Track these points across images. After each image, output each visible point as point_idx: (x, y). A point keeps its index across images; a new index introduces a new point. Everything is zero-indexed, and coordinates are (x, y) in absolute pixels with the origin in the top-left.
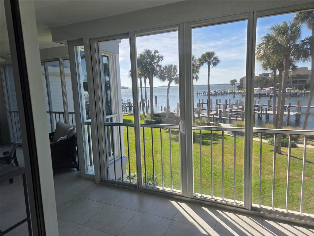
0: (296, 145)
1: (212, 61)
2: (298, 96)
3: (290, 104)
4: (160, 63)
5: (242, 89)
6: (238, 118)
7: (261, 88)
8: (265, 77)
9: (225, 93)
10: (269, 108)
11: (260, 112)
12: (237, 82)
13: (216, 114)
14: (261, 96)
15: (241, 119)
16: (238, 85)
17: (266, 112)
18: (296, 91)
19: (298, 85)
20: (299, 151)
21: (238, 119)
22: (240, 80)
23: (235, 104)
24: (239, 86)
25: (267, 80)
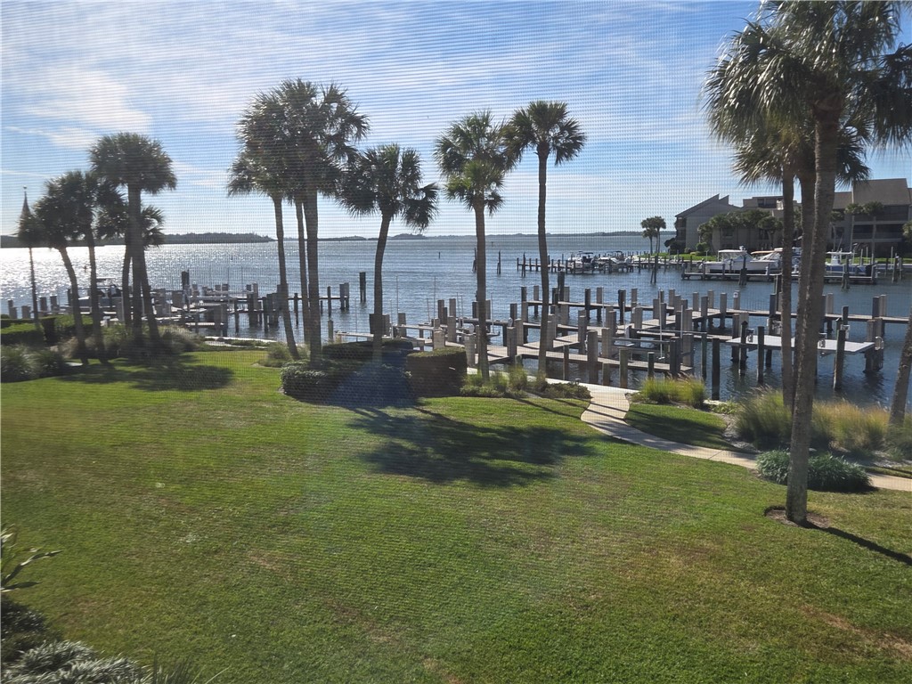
0: (866, 480)
1: (556, 138)
2: (874, 283)
3: (846, 311)
4: (350, 141)
5: (682, 252)
6: (658, 362)
7: (749, 251)
8: (761, 210)
9: (622, 266)
10: (771, 323)
11: (738, 340)
12: (664, 227)
13: (579, 347)
14: (748, 279)
15: (666, 367)
16: (670, 237)
17: (761, 339)
18: (868, 261)
19: (873, 241)
20: (878, 510)
21: (657, 366)
23: (652, 307)
24: (673, 239)
25: (768, 220)
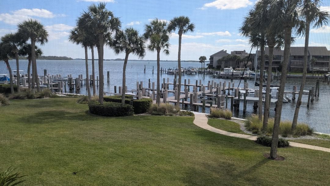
22: (210, 57)
